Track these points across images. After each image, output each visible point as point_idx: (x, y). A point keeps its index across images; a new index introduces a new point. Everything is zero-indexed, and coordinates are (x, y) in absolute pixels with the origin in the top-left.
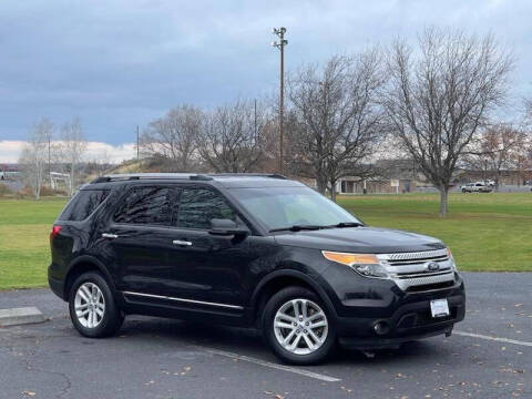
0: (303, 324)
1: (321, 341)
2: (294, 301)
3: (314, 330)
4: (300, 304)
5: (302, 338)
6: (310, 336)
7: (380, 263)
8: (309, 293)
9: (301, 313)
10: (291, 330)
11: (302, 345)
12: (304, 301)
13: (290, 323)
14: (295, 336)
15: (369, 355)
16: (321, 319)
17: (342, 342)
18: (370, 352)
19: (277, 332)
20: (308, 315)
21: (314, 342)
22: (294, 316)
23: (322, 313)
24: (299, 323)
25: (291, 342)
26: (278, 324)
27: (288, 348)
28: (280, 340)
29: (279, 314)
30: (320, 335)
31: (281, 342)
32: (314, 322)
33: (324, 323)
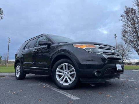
0: (66, 73)
1: (73, 80)
2: (63, 64)
3: (71, 75)
4: (65, 65)
5: (66, 79)
6: (69, 78)
7: (96, 48)
8: (69, 61)
9: (66, 69)
10: (62, 75)
11: (66, 81)
12: (67, 64)
13: (62, 73)
14: (63, 78)
15: (92, 86)
16: (73, 71)
17: (81, 80)
18: (93, 84)
19: (57, 76)
20: (69, 70)
21: (71, 80)
22: (63, 70)
23: (73, 68)
24: (65, 73)
25: (62, 80)
26: (57, 73)
27: (61, 82)
28: (58, 79)
29: (58, 69)
30: (73, 77)
31: (58, 80)
32: (71, 72)
33: (74, 72)
